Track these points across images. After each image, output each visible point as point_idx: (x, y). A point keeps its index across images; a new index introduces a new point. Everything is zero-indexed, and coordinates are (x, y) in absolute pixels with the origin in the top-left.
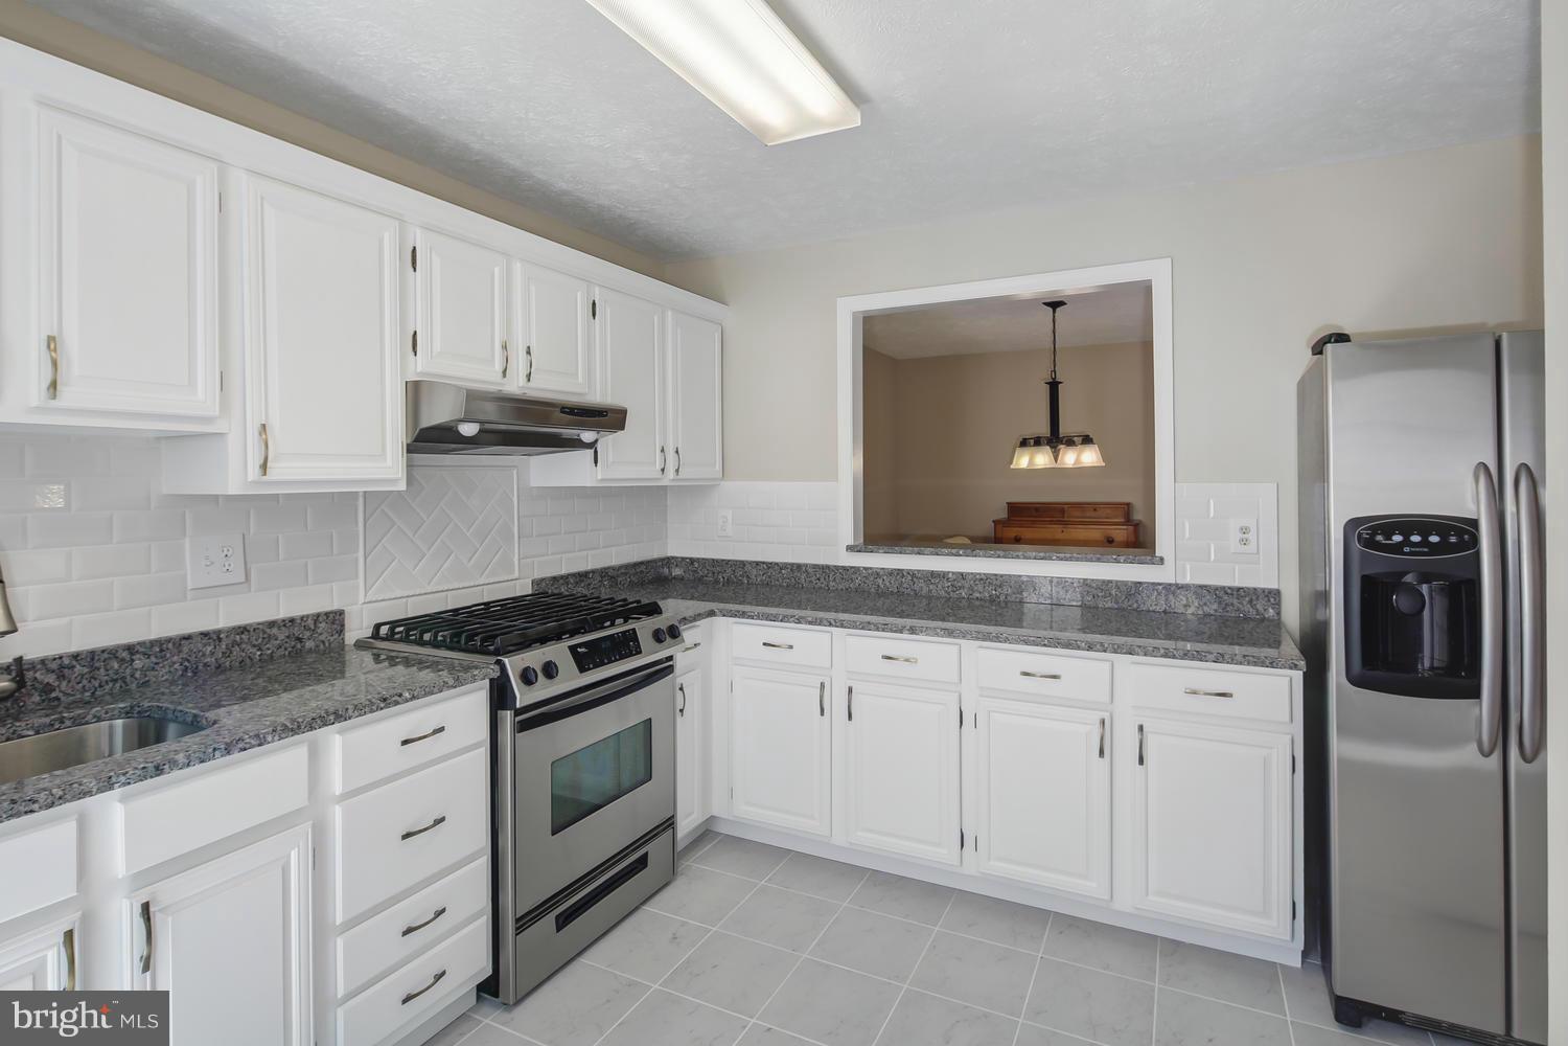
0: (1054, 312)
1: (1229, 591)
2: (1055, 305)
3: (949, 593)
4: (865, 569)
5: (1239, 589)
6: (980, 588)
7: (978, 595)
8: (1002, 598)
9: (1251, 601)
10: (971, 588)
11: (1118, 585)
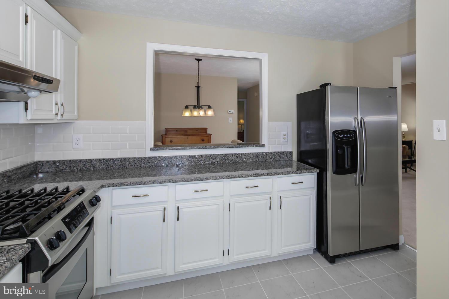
0: (198, 62)
1: (281, 153)
2: (199, 60)
3: (196, 163)
4: (160, 157)
5: (284, 152)
6: (208, 160)
7: (207, 162)
8: (216, 162)
9: (286, 155)
10: (205, 160)
11: (253, 154)
